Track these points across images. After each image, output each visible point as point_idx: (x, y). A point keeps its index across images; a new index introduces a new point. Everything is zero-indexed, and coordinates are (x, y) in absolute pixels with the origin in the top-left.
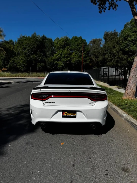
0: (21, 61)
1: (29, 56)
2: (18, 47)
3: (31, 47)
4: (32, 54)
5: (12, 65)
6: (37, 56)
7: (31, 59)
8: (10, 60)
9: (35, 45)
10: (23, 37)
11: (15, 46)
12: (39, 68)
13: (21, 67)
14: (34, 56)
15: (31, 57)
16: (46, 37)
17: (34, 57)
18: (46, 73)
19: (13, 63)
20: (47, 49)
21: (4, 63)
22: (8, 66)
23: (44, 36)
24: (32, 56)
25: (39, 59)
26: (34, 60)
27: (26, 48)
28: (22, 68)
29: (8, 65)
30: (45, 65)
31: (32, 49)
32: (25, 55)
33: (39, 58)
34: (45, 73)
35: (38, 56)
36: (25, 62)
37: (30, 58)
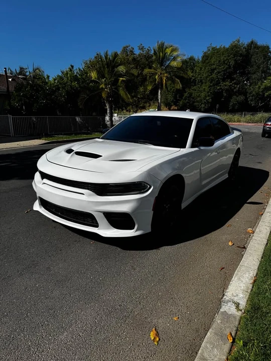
0: (203, 95)
1: (218, 83)
2: (201, 68)
3: (223, 68)
4: (224, 80)
5: (187, 101)
6: (233, 84)
7: (221, 89)
8: (186, 92)
9: (232, 63)
10: (213, 48)
11: (196, 67)
12: (234, 105)
13: (201, 105)
14: (227, 83)
15: (221, 86)
16: (256, 44)
17: (226, 86)
18: (245, 115)
19: (189, 97)
20: (255, 67)
21: (175, 97)
22: (181, 103)
23: (252, 42)
24: (222, 84)
25: (235, 88)
26: (227, 90)
27: (215, 69)
28: (203, 106)
29: (180, 101)
30: (246, 99)
31: (224, 71)
32: (211, 82)
33: (236, 86)
34: (242, 114)
35: (235, 83)
36: (209, 96)
37: (218, 88)
